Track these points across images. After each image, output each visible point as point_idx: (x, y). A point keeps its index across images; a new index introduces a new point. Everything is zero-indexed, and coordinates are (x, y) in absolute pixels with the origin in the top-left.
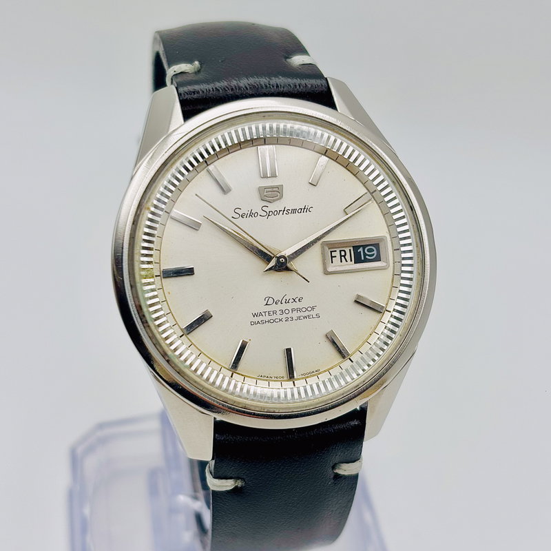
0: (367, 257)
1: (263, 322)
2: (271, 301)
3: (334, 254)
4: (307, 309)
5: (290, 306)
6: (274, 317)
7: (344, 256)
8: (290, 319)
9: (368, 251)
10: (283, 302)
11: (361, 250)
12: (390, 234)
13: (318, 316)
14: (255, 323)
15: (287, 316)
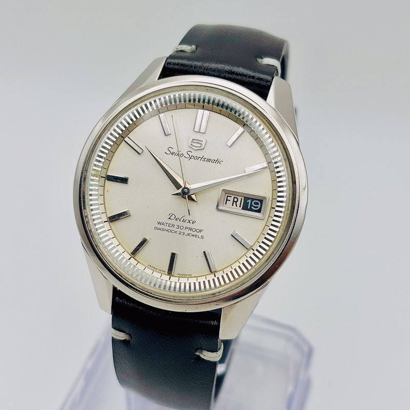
0: (252, 207)
1: (163, 230)
2: (173, 217)
3: (229, 198)
4: (196, 230)
5: (185, 224)
6: (172, 228)
7: (236, 202)
8: (182, 233)
9: (254, 203)
10: (182, 220)
12: (272, 196)
13: (202, 238)
14: (157, 228)
15: (181, 230)
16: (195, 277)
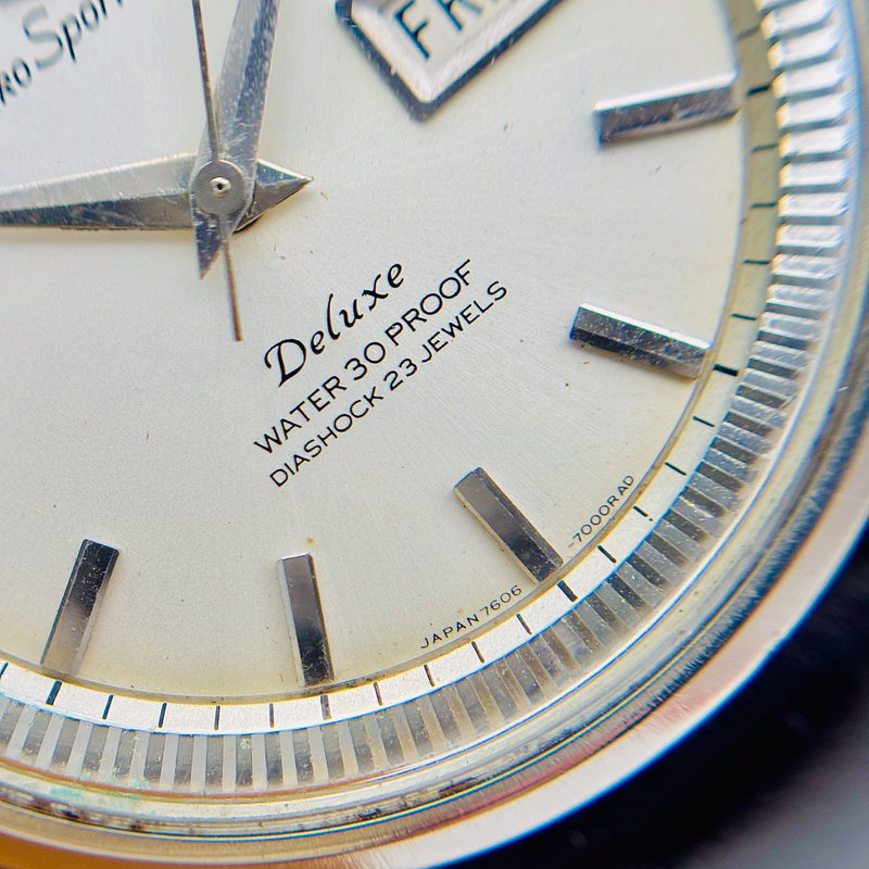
1: (313, 449)
2: (292, 356)
3: (412, 19)
4: (441, 296)
5: (373, 325)
6: (341, 403)
8: (402, 372)
10: (338, 324)
13: (498, 291)
14: (286, 470)
15: (387, 366)
16: (654, 468)
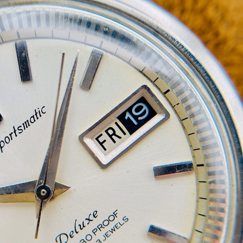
0: (140, 118)
2: (64, 239)
3: (101, 139)
4: (109, 220)
5: (89, 229)
7: (114, 134)
10: (78, 229)
11: (128, 115)
12: (149, 79)
15: (92, 242)
